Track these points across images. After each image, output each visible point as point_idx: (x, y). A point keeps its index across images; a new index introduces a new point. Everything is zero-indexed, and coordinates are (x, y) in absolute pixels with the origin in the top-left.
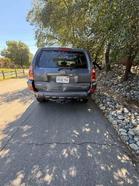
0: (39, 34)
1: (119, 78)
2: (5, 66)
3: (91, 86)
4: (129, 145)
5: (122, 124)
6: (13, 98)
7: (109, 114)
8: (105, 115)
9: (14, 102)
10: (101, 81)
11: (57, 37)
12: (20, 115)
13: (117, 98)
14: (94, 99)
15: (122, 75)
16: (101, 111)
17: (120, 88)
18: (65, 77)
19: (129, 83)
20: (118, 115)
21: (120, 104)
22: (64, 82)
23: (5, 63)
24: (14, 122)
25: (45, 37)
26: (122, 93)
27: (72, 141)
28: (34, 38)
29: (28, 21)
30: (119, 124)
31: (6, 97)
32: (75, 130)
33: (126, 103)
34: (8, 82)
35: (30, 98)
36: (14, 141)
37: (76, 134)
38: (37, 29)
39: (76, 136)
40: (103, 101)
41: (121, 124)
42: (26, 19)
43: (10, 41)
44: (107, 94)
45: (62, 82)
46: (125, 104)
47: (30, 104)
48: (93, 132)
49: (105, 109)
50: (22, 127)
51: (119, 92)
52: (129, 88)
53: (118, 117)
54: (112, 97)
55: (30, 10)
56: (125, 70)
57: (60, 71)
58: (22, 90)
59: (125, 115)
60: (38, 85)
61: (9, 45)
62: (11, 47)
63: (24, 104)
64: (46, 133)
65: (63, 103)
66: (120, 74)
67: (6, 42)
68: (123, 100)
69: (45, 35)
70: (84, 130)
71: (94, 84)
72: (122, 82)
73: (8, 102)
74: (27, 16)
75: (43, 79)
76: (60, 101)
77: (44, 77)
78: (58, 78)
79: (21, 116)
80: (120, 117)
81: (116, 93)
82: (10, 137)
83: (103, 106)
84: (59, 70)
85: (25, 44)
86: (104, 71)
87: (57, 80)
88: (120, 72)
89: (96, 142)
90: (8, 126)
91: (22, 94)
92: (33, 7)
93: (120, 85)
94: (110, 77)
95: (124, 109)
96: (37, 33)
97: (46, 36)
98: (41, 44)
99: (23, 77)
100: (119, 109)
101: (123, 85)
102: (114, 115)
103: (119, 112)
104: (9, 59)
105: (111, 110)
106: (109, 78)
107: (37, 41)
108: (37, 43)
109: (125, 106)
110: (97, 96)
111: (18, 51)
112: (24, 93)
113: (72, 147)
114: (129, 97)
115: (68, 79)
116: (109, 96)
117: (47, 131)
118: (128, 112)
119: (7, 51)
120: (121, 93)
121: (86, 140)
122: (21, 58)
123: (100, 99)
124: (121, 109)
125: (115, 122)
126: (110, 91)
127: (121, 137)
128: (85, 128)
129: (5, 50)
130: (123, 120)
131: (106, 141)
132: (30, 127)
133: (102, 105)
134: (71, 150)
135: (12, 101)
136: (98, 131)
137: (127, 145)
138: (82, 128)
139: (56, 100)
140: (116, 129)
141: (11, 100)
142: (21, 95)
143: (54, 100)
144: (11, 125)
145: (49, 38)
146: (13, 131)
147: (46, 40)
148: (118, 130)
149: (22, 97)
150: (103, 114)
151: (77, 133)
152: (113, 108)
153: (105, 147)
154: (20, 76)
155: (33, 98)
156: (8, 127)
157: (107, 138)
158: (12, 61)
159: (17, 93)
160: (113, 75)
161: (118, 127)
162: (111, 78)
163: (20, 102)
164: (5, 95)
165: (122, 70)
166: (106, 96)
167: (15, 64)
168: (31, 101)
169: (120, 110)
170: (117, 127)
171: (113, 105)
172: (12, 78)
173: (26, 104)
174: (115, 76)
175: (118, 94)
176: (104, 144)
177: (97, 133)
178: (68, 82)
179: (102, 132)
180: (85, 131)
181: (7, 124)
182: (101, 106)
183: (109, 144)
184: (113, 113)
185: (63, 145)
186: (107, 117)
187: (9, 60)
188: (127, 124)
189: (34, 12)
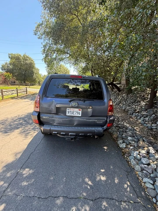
0: (47, 48)
1: (143, 103)
2: (5, 82)
3: (108, 121)
4: (156, 203)
5: (147, 171)
6: (12, 128)
7: (131, 155)
8: (126, 156)
9: (13, 133)
10: (120, 106)
11: (69, 52)
12: (19, 153)
13: (140, 131)
14: (112, 132)
15: (146, 100)
16: (121, 150)
17: (144, 117)
18: (77, 110)
19: (155, 111)
20: (141, 157)
21: (145, 140)
22: (75, 115)
23: (5, 79)
24: (12, 163)
25: (54, 52)
26: (147, 124)
27: (83, 195)
28: (42, 53)
29: (36, 34)
30: (144, 171)
31: (3, 126)
32: (88, 178)
33: (152, 138)
34: (7, 103)
35: (33, 129)
36: (11, 191)
37: (88, 184)
38: (45, 43)
39: (89, 187)
40: (123, 136)
41: (145, 170)
42: (34, 32)
43: (14, 54)
44: (128, 125)
45: (73, 115)
46: (151, 140)
47: (32, 137)
48: (110, 181)
49: (125, 146)
50: (22, 171)
51: (142, 121)
52: (155, 118)
53: (142, 160)
54: (134, 129)
55: (39, 23)
56: (150, 94)
57: (71, 103)
58: (23, 116)
59: (151, 157)
60: (44, 117)
61: (11, 58)
62: (14, 60)
63: (26, 137)
64: (51, 181)
65: (73, 140)
66: (144, 99)
67: (9, 55)
68: (148, 133)
69: (55, 49)
70: (98, 178)
71: (111, 119)
72: (146, 110)
73: (7, 133)
74: (35, 29)
75: (50, 111)
76: (69, 138)
77: (52, 109)
78: (69, 110)
79: (21, 154)
80: (144, 161)
81: (139, 124)
82: (6, 185)
83: (123, 143)
84: (70, 101)
85: (31, 57)
86: (123, 94)
87: (67, 113)
88: (144, 96)
89: (114, 198)
90: (5, 168)
91: (24, 122)
92: (43, 20)
93: (144, 113)
94: (131, 101)
95: (149, 148)
96: (46, 47)
97: (56, 51)
98: (49, 59)
99: (25, 97)
100: (143, 148)
101: (147, 114)
102: (136, 157)
103: (143, 152)
104: (10, 74)
105: (133, 149)
106: (130, 103)
107: (44, 55)
108: (45, 58)
109: (151, 144)
110: (115, 128)
111: (21, 66)
112: (25, 121)
113: (84, 204)
114: (155, 130)
115: (81, 111)
116: (130, 128)
117: (52, 178)
118: (154, 153)
119: (9, 65)
120: (145, 123)
121: (101, 193)
122: (25, 74)
123: (119, 132)
124: (146, 148)
125: (137, 168)
126: (131, 120)
127: (146, 190)
128: (100, 174)
129: (6, 64)
130: (149, 164)
131: (127, 197)
132: (31, 171)
133: (121, 141)
134: (82, 208)
135: (11, 132)
136: (116, 181)
137: (154, 203)
138: (96, 175)
139: (65, 137)
140: (140, 178)
141: (10, 130)
142: (22, 123)
143: (62, 136)
144: (9, 167)
145: (59, 53)
146: (10, 177)
147: (55, 55)
148: (142, 180)
149: (23, 127)
150: (123, 154)
151: (90, 183)
152: (136, 146)
153: (125, 206)
154: (22, 96)
155: (36, 128)
156: (5, 171)
157: (127, 192)
158: (13, 76)
159: (17, 120)
160: (135, 99)
161: (142, 175)
162: (133, 103)
163: (20, 133)
164: (3, 122)
165: (146, 94)
166: (127, 128)
167: (17, 80)
168: (34, 133)
169: (144, 150)
170: (140, 175)
171: (135, 142)
172: (12, 98)
173: (28, 136)
174: (138, 101)
175: (142, 124)
176: (124, 201)
177: (115, 183)
178: (80, 115)
179: (121, 183)
180: (100, 179)
181: (3, 166)
182: (121, 143)
183: (131, 202)
184: (135, 154)
185: (72, 201)
186: (128, 159)
187: (10, 76)
188: (154, 170)
189: (43, 25)
